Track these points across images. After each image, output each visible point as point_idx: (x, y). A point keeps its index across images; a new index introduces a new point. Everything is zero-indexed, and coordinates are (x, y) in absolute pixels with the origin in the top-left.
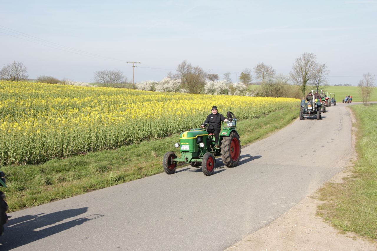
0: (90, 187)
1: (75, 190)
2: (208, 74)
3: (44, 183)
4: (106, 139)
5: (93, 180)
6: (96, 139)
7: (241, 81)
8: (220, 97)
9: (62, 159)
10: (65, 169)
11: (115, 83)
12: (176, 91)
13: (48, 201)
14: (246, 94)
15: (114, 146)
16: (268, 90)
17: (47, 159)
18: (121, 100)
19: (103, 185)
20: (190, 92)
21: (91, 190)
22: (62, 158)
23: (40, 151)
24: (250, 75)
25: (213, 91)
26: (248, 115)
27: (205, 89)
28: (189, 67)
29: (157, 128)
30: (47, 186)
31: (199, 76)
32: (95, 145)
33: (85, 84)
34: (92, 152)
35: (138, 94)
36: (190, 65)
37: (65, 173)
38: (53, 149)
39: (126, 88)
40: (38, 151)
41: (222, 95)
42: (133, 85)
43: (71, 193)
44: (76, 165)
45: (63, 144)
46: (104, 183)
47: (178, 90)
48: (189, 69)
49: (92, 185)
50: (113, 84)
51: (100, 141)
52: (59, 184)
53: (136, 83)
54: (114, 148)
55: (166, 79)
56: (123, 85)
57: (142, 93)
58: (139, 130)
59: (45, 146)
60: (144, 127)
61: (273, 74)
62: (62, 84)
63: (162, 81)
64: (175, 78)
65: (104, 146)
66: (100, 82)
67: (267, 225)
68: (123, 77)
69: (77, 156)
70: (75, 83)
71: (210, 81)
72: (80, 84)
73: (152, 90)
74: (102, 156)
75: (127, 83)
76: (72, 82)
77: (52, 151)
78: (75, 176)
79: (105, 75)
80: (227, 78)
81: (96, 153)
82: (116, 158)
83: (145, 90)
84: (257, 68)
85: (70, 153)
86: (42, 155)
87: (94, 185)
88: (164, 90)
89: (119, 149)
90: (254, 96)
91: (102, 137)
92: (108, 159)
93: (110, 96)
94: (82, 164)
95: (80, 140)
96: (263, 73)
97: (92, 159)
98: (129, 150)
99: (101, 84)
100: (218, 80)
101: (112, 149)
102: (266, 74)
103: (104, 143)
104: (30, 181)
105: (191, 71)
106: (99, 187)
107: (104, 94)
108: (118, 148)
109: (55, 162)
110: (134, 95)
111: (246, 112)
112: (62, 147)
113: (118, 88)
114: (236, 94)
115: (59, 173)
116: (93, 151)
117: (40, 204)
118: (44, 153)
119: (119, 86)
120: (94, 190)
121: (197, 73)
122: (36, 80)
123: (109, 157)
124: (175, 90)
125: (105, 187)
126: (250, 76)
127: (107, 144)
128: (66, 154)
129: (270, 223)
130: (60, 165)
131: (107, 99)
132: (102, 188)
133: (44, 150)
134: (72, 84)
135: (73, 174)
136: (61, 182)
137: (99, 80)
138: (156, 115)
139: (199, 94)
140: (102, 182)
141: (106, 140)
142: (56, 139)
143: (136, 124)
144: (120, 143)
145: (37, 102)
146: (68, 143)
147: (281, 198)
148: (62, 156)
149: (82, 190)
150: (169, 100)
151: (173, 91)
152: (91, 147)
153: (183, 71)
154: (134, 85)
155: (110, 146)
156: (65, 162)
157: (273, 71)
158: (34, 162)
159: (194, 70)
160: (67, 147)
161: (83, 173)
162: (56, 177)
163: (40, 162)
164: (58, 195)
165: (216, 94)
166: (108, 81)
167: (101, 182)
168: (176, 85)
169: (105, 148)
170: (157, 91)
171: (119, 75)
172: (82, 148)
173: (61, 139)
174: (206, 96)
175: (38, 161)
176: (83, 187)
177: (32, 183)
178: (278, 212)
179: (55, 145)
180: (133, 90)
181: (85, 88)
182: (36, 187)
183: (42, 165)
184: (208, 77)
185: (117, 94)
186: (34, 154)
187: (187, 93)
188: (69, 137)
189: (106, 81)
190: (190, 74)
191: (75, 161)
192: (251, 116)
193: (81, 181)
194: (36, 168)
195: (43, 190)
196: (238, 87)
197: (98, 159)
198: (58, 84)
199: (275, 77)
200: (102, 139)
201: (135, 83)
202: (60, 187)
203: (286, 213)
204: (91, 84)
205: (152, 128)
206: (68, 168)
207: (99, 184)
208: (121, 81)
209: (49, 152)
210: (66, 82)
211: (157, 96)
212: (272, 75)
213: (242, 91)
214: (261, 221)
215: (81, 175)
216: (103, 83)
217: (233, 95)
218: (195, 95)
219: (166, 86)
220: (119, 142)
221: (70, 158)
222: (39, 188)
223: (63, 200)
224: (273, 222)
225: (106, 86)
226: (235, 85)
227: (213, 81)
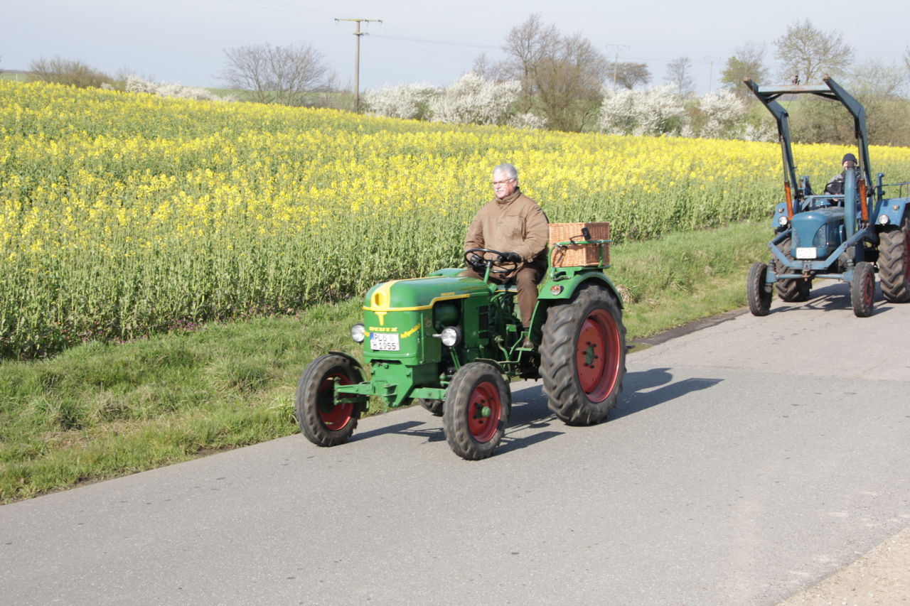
0: (210, 440)
1: (156, 449)
2: (613, 65)
3: (55, 423)
4: (264, 281)
5: (219, 417)
6: (232, 277)
7: (729, 88)
8: (653, 141)
9: (115, 344)
10: (126, 378)
11: (295, 89)
12: (502, 122)
13: (66, 481)
14: (743, 131)
15: (291, 303)
16: (825, 120)
17: (65, 341)
18: (314, 148)
19: (252, 433)
20: (549, 127)
21: (212, 451)
22: (116, 340)
23: (42, 316)
24: (760, 66)
25: (627, 123)
26: (750, 203)
27: (601, 115)
28: (549, 38)
29: (436, 248)
30: (65, 434)
31: (581, 68)
32: (228, 297)
33: (196, 92)
34: (215, 323)
35: (372, 129)
36: (553, 30)
37: (125, 392)
38: (86, 310)
39: (332, 108)
40: (36, 316)
41: (659, 136)
42: (356, 98)
43: (145, 459)
44: (161, 364)
45: (120, 293)
46: (254, 426)
47: (510, 117)
48: (547, 45)
49: (216, 432)
50: (287, 94)
51: (242, 285)
52: (105, 427)
53: (365, 93)
54: (289, 310)
55: (471, 78)
56: (323, 98)
57: (386, 126)
58: (374, 252)
59: (61, 299)
60: (394, 241)
61: (843, 63)
62: (116, 89)
63: (456, 86)
64: (499, 75)
65: (256, 302)
66: (244, 86)
67: (810, 585)
68: (321, 71)
69: (167, 333)
70: (159, 86)
71: (617, 86)
72: (176, 93)
73: (418, 117)
74: (250, 336)
75: (337, 92)
76: (148, 84)
77: (82, 316)
78: (160, 402)
79: (261, 61)
80: (677, 77)
81: (230, 326)
82: (295, 345)
83: (398, 116)
84: (788, 43)
85: (144, 323)
86: (50, 329)
87: (222, 432)
88: (462, 118)
89: (307, 314)
90: (773, 142)
91: (252, 270)
92: (269, 346)
93: (278, 134)
94: (184, 359)
95: (175, 282)
96: (808, 59)
97: (217, 344)
98: (340, 317)
99: (247, 92)
100: (646, 82)
101: (283, 312)
102: (817, 61)
103: (257, 292)
104: (7, 414)
105: (554, 52)
106: (239, 441)
107: (258, 125)
108: (304, 309)
109: (93, 352)
110: (357, 132)
111: (743, 194)
112: (117, 302)
113: (305, 110)
114: (709, 134)
115: (105, 390)
116: (221, 318)
117: (41, 493)
118: (56, 321)
119: (310, 102)
120: (221, 448)
121: (574, 60)
122: (26, 73)
123: (273, 340)
124: (499, 118)
125: (258, 441)
126: (760, 69)
127: (266, 297)
128: (129, 327)
129: (822, 578)
130: (109, 363)
131: (268, 143)
132: (249, 444)
133: (56, 312)
134: (149, 88)
135: (152, 395)
136: (110, 421)
137: (242, 79)
138: (434, 200)
139: (579, 131)
140: (250, 422)
141: (263, 284)
142: (98, 274)
143: (366, 232)
144: (310, 293)
145: (31, 147)
146: (137, 289)
147: (862, 496)
148: (116, 332)
149: (183, 447)
150: (476, 152)
151: (491, 121)
152: (214, 304)
153: (526, 52)
154: (359, 100)
155: (277, 305)
156: (126, 352)
157: (846, 51)
158: (22, 351)
159: (565, 50)
160: (133, 302)
161: (187, 392)
162: (95, 402)
163: (40, 352)
164: (103, 464)
165: (638, 133)
166: (270, 84)
167: (247, 423)
168: (503, 100)
169: (259, 311)
170: (438, 120)
171: (308, 62)
172: (182, 309)
173: (112, 278)
174: (605, 138)
175: (35, 347)
176: (186, 440)
177: (12, 422)
178: (850, 542)
179: (92, 297)
180: (354, 115)
181: (191, 105)
182: (28, 436)
183: (47, 361)
184: (610, 75)
185: (301, 126)
186: (22, 322)
187: (540, 127)
188: (140, 270)
189: (263, 83)
190: (551, 63)
191: (159, 349)
192: (760, 211)
193: (178, 417)
194: (30, 371)
195: (51, 446)
196: (716, 110)
197: (235, 345)
198: (104, 90)
199: (852, 72)
200: (252, 278)
201: (361, 91)
202: (110, 436)
203: (880, 547)
204: (214, 91)
205: (419, 246)
206: (135, 373)
207: (239, 431)
208: (316, 85)
209: (71, 318)
210: (129, 82)
211: (437, 137)
212: (839, 67)
213: (729, 124)
214: (791, 572)
215: (178, 399)
216: (253, 89)
217: (697, 136)
218: (567, 135)
219: (468, 101)
220: (307, 291)
221: (144, 340)
222: (37, 440)
223: (119, 479)
224: (834, 578)
225: (262, 100)
226: (708, 101)
227: (629, 87)
